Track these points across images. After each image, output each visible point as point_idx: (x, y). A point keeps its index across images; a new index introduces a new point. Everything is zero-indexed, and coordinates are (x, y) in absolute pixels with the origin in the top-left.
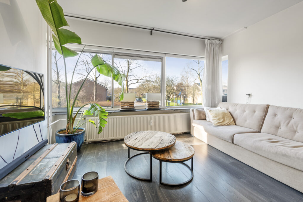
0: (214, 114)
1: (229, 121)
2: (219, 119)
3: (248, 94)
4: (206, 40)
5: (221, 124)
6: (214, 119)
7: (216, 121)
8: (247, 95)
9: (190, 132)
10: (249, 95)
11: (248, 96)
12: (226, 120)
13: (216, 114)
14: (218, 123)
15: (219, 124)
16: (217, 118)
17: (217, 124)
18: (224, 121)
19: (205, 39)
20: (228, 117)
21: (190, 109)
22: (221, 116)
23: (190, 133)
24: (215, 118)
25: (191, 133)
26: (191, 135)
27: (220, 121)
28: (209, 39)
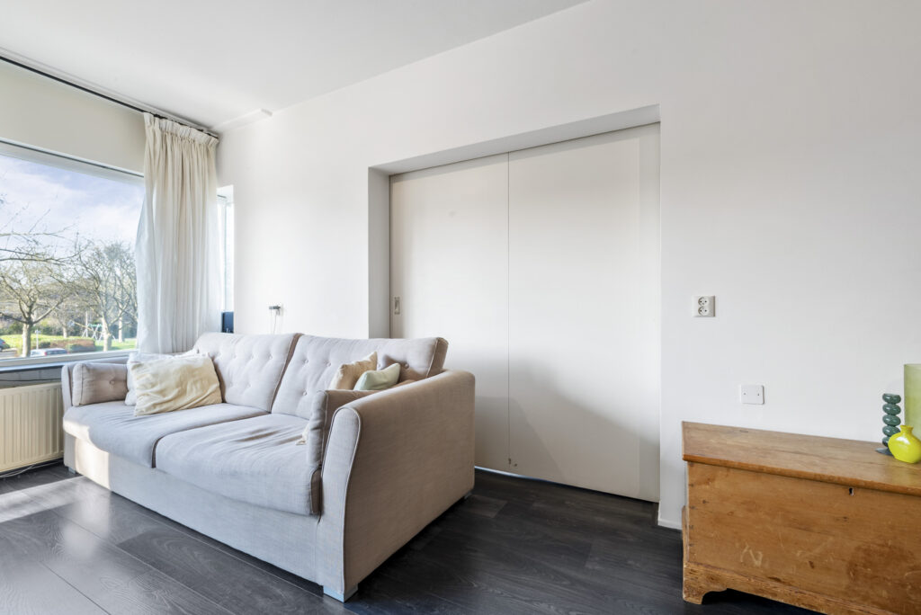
0: (149, 376)
1: (199, 393)
2: (162, 392)
3: (275, 305)
4: (147, 116)
5: (165, 406)
6: (144, 395)
7: (147, 402)
8: (271, 308)
9: (62, 459)
10: (277, 308)
11: (274, 311)
12: (192, 389)
13: (155, 375)
14: (155, 405)
15: (157, 409)
16: (157, 388)
17: (148, 409)
18: (182, 393)
19: (142, 111)
20: (201, 379)
21: (61, 367)
22: (172, 381)
23: (62, 463)
24: (148, 391)
25: (66, 462)
26: (67, 468)
27: (164, 396)
28: (161, 118)
